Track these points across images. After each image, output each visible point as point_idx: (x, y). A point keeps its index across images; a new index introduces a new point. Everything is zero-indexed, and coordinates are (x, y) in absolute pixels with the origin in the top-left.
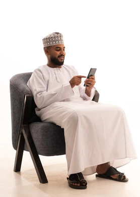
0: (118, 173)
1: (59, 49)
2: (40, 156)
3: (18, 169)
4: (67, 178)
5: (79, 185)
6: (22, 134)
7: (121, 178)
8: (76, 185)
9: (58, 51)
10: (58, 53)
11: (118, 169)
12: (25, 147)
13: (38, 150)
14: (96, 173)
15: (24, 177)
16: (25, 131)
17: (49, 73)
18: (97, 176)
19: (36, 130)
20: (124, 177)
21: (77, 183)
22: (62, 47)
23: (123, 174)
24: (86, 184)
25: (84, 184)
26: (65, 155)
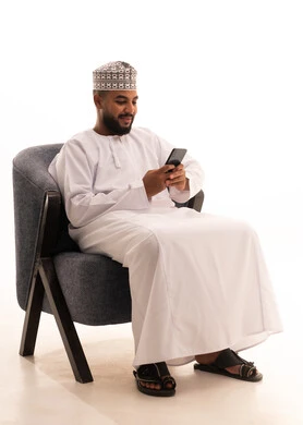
0: (242, 361)
1: (123, 100)
2: (77, 326)
3: (28, 349)
4: (135, 373)
5: (158, 387)
6: (38, 277)
7: (248, 373)
8: (152, 387)
9: (120, 103)
10: (121, 108)
11: (240, 355)
12: (45, 304)
13: (73, 311)
14: (195, 362)
15: (41, 369)
16: (46, 271)
17: (98, 149)
18: (196, 367)
19: (70, 269)
20: (255, 371)
21: (156, 384)
22: (131, 97)
23: (251, 364)
24: (174, 386)
25: (170, 386)
26: (130, 324)
